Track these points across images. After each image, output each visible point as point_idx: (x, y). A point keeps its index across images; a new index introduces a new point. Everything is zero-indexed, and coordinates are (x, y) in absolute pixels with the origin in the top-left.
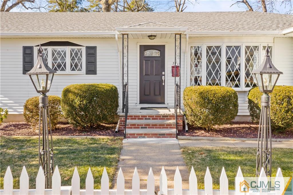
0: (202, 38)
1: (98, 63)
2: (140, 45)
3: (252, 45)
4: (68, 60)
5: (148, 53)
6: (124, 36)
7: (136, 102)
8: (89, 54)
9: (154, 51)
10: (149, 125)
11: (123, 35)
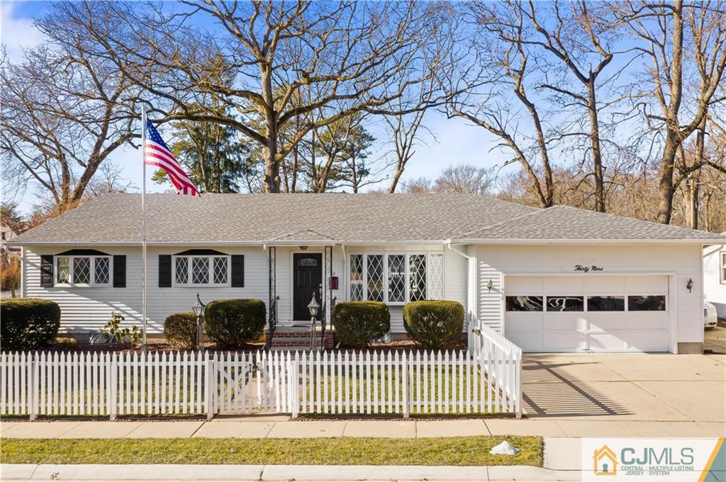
0: (362, 248)
1: (246, 275)
2: (294, 254)
3: (418, 254)
4: (211, 271)
5: (303, 262)
6: (272, 249)
7: (289, 318)
8: (235, 264)
9: (310, 260)
10: (303, 343)
11: (270, 247)
